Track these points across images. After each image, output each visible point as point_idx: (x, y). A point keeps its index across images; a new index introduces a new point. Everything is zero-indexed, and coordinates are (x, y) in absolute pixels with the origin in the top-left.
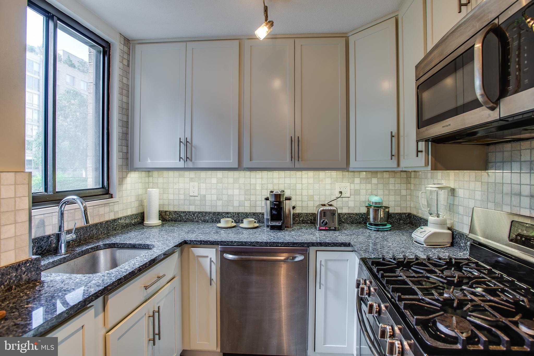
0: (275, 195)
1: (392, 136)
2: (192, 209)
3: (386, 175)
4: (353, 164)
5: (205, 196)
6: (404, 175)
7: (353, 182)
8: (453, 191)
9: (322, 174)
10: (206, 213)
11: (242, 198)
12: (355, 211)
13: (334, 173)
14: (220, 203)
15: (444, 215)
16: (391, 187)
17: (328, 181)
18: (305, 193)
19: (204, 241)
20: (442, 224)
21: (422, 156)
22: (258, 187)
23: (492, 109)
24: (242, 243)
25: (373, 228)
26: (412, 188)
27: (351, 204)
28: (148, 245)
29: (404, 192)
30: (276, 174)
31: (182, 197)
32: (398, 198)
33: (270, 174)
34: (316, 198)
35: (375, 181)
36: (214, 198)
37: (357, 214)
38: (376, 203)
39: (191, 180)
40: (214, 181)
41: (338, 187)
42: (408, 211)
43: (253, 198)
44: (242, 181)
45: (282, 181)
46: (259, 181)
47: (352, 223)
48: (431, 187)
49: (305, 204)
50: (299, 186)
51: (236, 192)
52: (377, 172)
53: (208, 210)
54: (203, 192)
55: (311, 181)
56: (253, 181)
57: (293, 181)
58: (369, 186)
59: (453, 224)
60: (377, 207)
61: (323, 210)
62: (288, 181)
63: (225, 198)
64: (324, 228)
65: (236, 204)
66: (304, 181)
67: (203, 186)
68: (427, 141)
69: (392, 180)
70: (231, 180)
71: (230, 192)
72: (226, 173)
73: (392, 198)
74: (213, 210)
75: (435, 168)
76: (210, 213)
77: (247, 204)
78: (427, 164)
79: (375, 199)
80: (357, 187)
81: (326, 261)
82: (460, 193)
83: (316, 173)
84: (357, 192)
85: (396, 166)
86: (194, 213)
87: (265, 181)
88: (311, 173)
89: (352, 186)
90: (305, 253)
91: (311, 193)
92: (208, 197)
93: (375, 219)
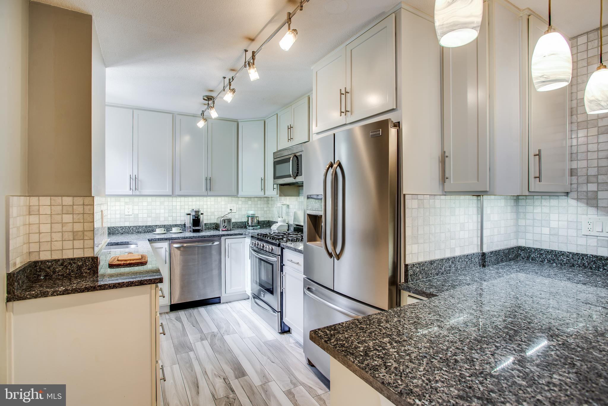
0: (195, 211)
1: (262, 180)
2: (127, 224)
3: (256, 199)
4: (241, 193)
5: (138, 215)
6: (266, 199)
7: (238, 204)
8: (288, 206)
9: (219, 199)
10: (139, 226)
11: (167, 215)
12: (239, 221)
13: (226, 199)
14: (149, 219)
15: (285, 217)
16: (259, 206)
17: (223, 203)
18: (209, 210)
19: (160, 238)
20: (284, 221)
21: (275, 190)
22: (178, 207)
23: (295, 179)
24: (184, 238)
25: (251, 228)
26: (270, 206)
27: (237, 217)
28: (128, 242)
29: (265, 209)
30: (190, 199)
31: (118, 216)
32: (263, 212)
33: (186, 199)
34: (216, 214)
35: (250, 202)
36: (145, 215)
37: (240, 222)
38: (252, 214)
39: (126, 203)
40: (145, 204)
41: (229, 206)
42: (268, 220)
43: (174, 215)
44: (166, 203)
45: (194, 203)
46: (179, 204)
47: (238, 227)
48: (279, 205)
49: (209, 217)
50: (205, 207)
51: (162, 211)
52: (251, 197)
53: (140, 224)
54: (136, 212)
55: (213, 203)
56: (174, 204)
57: (201, 203)
58: (247, 206)
59: (288, 221)
60: (253, 217)
61: (223, 219)
62: (198, 203)
63: (153, 215)
64: (225, 230)
65: (162, 219)
66: (209, 203)
67: (136, 207)
68: (277, 184)
69: (259, 202)
70: (158, 203)
71: (158, 211)
72: (154, 198)
73: (259, 212)
74: (145, 224)
75: (280, 196)
76: (143, 226)
77: (170, 219)
78: (277, 194)
79: (251, 212)
80: (240, 206)
81: (231, 243)
82: (291, 206)
83: (216, 198)
84: (240, 210)
85: (263, 194)
86: (129, 227)
87: (183, 204)
88: (213, 199)
89: (237, 205)
90: (220, 240)
91: (213, 210)
92: (140, 216)
93: (252, 223)
